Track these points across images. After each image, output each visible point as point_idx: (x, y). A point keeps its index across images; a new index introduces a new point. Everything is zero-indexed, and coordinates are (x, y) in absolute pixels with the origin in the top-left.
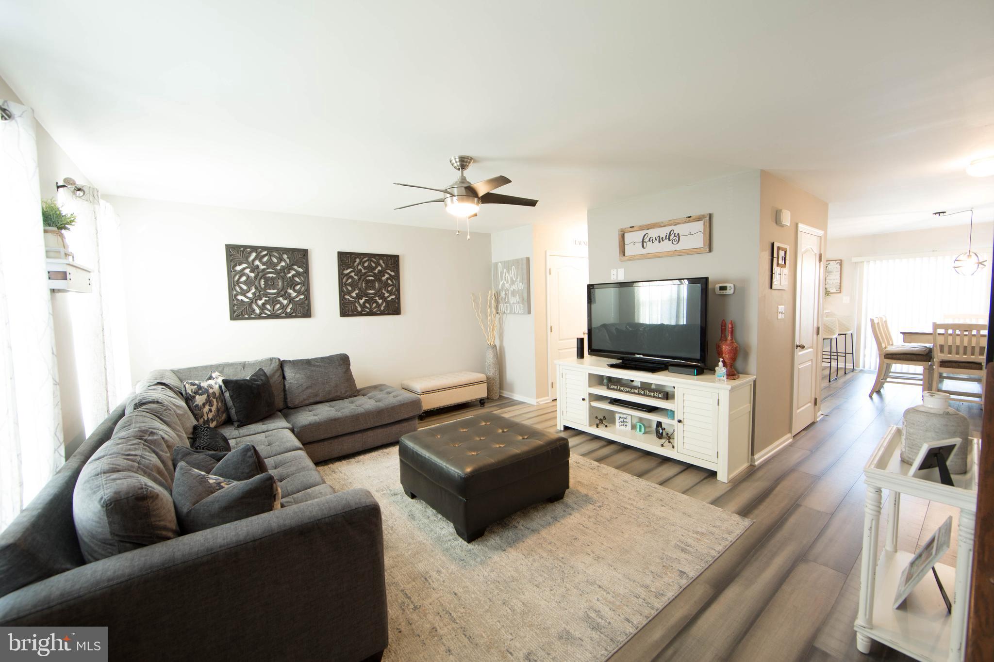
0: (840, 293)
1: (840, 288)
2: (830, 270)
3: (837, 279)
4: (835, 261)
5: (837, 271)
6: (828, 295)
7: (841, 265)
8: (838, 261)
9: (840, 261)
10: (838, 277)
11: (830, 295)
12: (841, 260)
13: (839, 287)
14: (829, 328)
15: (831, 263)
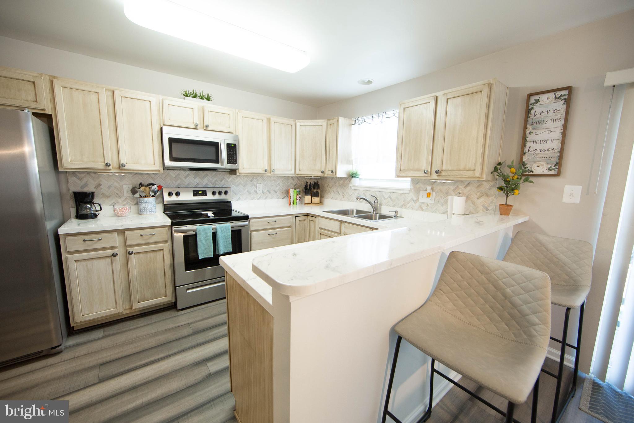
0: (558, 175)
1: (559, 164)
2: (538, 118)
3: (552, 141)
4: (552, 95)
5: (556, 120)
6: (526, 180)
7: (568, 102)
8: (559, 94)
9: (565, 92)
10: (557, 135)
11: (531, 179)
12: (569, 88)
13: (555, 160)
14: (514, 305)
15: (544, 98)
